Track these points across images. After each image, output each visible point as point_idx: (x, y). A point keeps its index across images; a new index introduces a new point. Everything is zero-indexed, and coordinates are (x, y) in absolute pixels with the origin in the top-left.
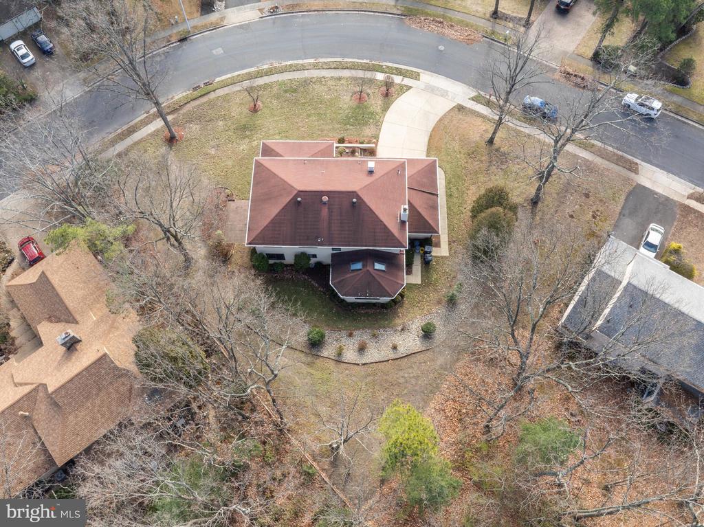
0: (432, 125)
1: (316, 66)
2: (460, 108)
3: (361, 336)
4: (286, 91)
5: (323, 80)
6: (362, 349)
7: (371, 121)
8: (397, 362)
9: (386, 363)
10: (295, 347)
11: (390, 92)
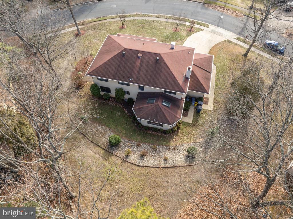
0: (212, 46)
2: (230, 42)
3: (145, 147)
4: (140, 23)
5: (159, 21)
6: (143, 156)
7: (180, 39)
8: (165, 170)
9: (157, 169)
10: (99, 145)
11: (192, 30)
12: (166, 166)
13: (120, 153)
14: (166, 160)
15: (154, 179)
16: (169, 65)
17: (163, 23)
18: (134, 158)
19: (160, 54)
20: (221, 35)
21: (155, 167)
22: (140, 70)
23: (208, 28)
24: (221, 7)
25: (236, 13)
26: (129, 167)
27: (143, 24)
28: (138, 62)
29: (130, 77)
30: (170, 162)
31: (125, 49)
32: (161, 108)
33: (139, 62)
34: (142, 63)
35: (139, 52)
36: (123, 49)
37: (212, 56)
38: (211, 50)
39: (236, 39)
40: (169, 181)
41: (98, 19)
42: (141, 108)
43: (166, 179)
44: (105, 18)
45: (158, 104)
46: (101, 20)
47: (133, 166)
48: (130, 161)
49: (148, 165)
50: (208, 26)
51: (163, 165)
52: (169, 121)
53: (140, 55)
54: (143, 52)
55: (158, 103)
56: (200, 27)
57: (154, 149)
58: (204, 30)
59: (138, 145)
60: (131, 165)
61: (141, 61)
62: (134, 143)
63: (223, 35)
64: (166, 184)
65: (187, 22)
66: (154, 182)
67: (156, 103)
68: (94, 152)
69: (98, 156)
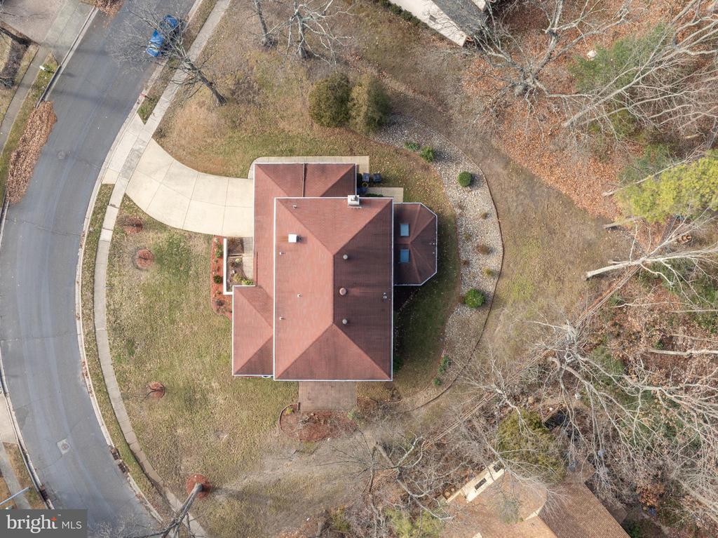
0: (187, 170)
1: (89, 317)
2: (160, 135)
3: (467, 251)
4: (131, 353)
5: (112, 307)
6: (487, 250)
7: (182, 244)
8: (501, 213)
9: (502, 225)
10: (484, 321)
11: (134, 222)
12: (495, 214)
13: (489, 286)
14: (485, 216)
15: (517, 226)
16: (350, 236)
17: (117, 296)
18: (493, 262)
19: (334, 256)
20: (136, 155)
21: (500, 228)
22: (368, 286)
23: (114, 185)
24: (17, 160)
25: (38, 122)
26: (509, 266)
27: (133, 345)
28: (356, 291)
29: (383, 300)
30: (489, 207)
31: (336, 321)
32: (415, 237)
33: (353, 290)
34: (355, 285)
35: (336, 295)
36: (335, 327)
37: (259, 166)
39: (147, 119)
40: (515, 204)
41: (132, 467)
42: (418, 270)
43: (513, 209)
44: (122, 450)
45: (411, 243)
46: (132, 459)
47: (505, 261)
48: (500, 266)
49: (500, 239)
50: (106, 185)
51: (494, 218)
52: (432, 221)
53: (342, 291)
54: (336, 288)
55: (409, 243)
56: (114, 206)
57: (469, 237)
58: (125, 195)
59: (467, 263)
60: (504, 263)
61: (353, 287)
62: (464, 270)
63: (135, 148)
64: (520, 209)
65: (101, 239)
66: (521, 225)
67: (410, 247)
68: (497, 326)
69: (501, 318)
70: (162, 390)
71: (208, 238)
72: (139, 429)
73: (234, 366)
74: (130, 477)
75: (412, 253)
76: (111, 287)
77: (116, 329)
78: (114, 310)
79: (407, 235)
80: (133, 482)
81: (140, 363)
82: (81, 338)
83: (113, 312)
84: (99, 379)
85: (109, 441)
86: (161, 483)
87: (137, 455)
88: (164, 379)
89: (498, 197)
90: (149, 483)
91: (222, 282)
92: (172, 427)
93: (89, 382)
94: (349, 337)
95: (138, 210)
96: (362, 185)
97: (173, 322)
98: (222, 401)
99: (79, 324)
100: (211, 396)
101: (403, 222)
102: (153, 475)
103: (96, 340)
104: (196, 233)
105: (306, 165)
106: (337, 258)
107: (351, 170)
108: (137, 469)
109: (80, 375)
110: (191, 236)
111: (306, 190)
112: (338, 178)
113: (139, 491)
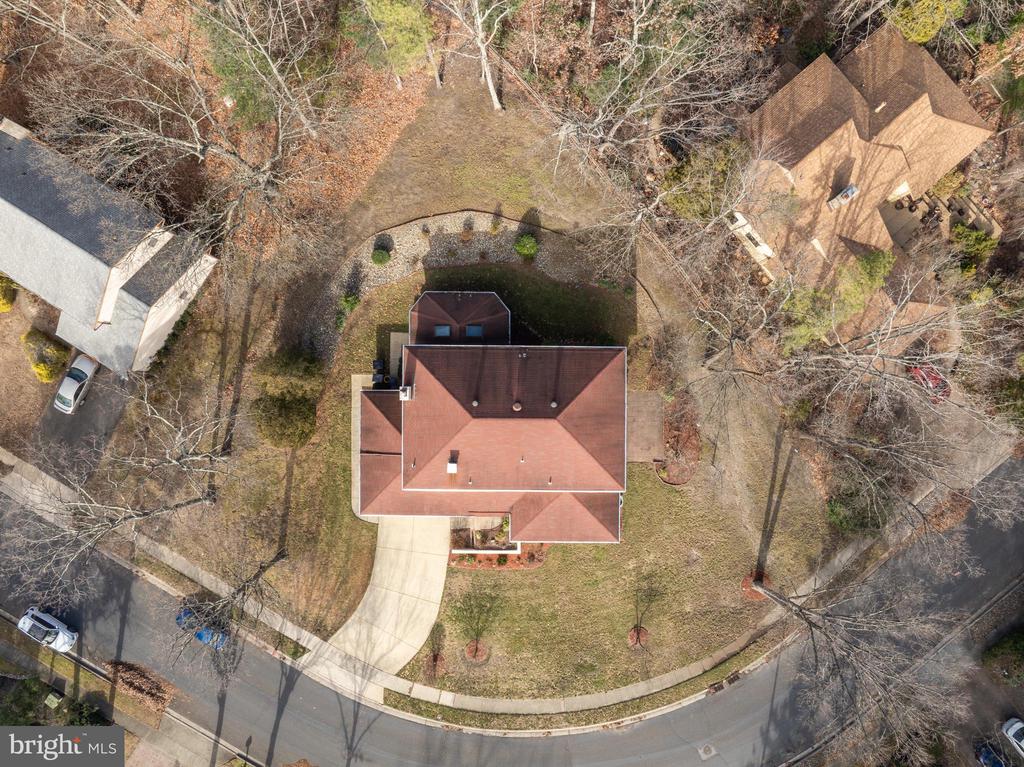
0: (368, 598)
1: (547, 720)
2: (324, 631)
3: (469, 256)
4: (592, 668)
7: (458, 604)
8: (424, 214)
9: (437, 212)
10: (555, 235)
11: (431, 663)
12: (423, 220)
13: (511, 228)
14: (426, 231)
15: (438, 194)
16: (450, 398)
17: (522, 685)
18: (483, 224)
19: (474, 417)
20: (347, 661)
21: (441, 214)
22: (510, 377)
23: (385, 689)
27: (581, 666)
28: (517, 391)
29: (528, 358)
30: (416, 229)
31: (553, 415)
32: (451, 318)
33: (515, 394)
34: (509, 392)
35: (522, 415)
36: (561, 417)
38: (370, 575)
39: (304, 648)
40: (411, 196)
41: (732, 667)
42: (492, 315)
43: (418, 199)
44: (711, 679)
45: (458, 323)
46: (722, 667)
47: (480, 208)
48: (487, 215)
49: (454, 215)
50: (385, 699)
51: (429, 222)
52: (432, 298)
53: (517, 408)
54: (513, 415)
55: (458, 326)
57: (452, 252)
58: (398, 675)
59: (483, 255)
60: (484, 209)
61: (512, 395)
62: (493, 259)
63: (339, 662)
64: (417, 190)
65: (451, 705)
67: (463, 325)
68: (560, 219)
69: (550, 213)
70: (638, 630)
71: (451, 572)
72: (686, 658)
73: (607, 540)
74: (745, 669)
75: (470, 322)
76: (510, 694)
77: (562, 687)
78: (539, 689)
79: (448, 328)
80: (751, 667)
81: (604, 657)
82: (574, 730)
83: (541, 691)
84: (624, 707)
85: (701, 696)
86: (752, 632)
87: (717, 661)
88: (625, 628)
89: (403, 217)
90: (752, 646)
91: (505, 556)
92: (683, 618)
93: (627, 720)
94: (572, 399)
95: (416, 659)
96: (387, 382)
97: (554, 616)
98: (652, 557)
99: (556, 732)
100: (645, 570)
101: (433, 333)
102: (742, 641)
103: (576, 712)
104: (445, 588)
105: (362, 452)
106: (477, 414)
107: (368, 397)
108: (735, 661)
109: (619, 732)
110: (448, 594)
111: (392, 451)
112: (379, 412)
113: (761, 660)
